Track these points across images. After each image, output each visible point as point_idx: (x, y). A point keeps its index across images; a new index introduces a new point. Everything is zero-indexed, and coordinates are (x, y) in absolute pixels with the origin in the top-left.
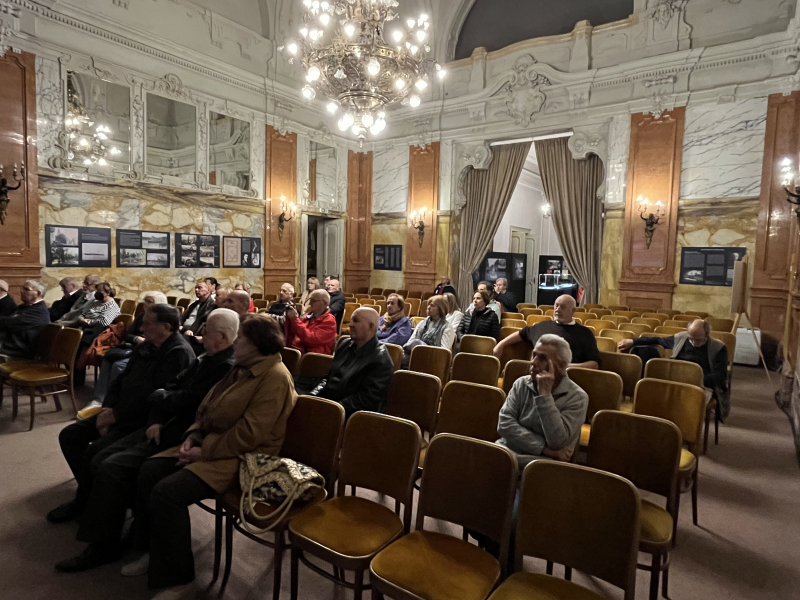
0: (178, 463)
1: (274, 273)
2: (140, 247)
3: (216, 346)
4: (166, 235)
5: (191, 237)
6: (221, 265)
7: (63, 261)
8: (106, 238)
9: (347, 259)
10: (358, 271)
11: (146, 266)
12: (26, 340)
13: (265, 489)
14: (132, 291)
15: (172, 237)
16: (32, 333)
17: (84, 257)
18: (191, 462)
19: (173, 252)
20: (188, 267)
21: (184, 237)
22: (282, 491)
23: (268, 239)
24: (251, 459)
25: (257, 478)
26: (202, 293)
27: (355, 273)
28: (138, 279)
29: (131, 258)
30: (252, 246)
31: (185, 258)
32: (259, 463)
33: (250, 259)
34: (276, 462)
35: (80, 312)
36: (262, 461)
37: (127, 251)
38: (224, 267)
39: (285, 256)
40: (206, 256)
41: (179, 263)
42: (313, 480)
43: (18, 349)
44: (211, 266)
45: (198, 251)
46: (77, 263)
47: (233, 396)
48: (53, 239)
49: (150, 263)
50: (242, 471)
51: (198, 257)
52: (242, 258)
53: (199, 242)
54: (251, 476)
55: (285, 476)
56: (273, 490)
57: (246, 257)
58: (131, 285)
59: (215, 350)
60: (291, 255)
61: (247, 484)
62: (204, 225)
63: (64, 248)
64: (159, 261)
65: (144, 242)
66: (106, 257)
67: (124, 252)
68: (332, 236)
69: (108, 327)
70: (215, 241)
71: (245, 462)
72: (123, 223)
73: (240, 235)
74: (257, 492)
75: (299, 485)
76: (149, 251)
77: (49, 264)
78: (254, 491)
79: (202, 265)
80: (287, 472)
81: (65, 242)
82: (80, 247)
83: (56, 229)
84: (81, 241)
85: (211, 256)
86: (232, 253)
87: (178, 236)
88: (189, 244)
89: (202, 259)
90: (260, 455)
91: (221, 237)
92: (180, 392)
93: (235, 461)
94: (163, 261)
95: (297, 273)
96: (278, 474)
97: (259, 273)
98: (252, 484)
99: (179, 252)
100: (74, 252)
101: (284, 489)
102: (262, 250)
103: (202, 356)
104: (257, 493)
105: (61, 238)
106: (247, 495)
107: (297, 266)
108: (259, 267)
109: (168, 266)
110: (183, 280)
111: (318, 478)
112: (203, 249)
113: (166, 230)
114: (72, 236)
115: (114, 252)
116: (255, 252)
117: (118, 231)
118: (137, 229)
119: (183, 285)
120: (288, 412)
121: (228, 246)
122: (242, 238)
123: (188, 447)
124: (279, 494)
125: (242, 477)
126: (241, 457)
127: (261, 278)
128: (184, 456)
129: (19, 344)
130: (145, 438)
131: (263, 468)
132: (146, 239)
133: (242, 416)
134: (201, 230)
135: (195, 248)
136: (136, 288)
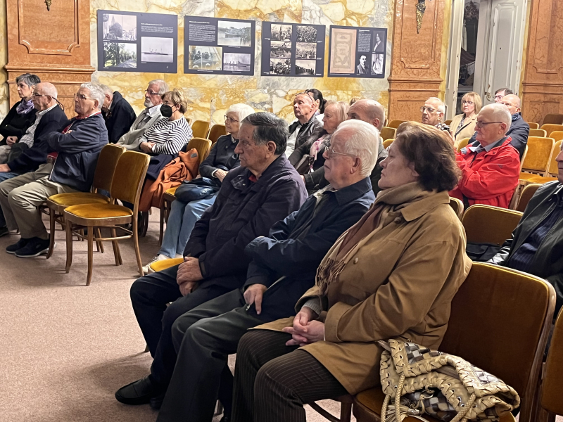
0: (291, 342)
1: (405, 87)
2: (215, 44)
3: (344, 178)
4: (249, 25)
5: (285, 28)
6: (326, 73)
7: (118, 62)
8: (171, 30)
9: (529, 64)
10: (546, 85)
11: (223, 72)
12: (80, 166)
13: (420, 397)
14: (203, 109)
15: (258, 28)
16: (88, 156)
17: (144, 58)
18: (309, 342)
19: (258, 52)
20: (278, 74)
21: (275, 28)
22: (448, 404)
23: (398, 31)
24: (397, 348)
25: (406, 378)
26: (303, 112)
27: (541, 90)
28: (212, 91)
29: (202, 61)
30: (373, 43)
31: (274, 61)
32: (410, 357)
33: (368, 63)
34: (437, 359)
35: (142, 133)
36: (416, 354)
37: (198, 48)
38: (330, 75)
39: (424, 59)
40: (305, 58)
41: (267, 69)
42: (499, 394)
43: (72, 177)
44: (311, 73)
45: (293, 50)
46: (134, 65)
47: (373, 248)
48: (106, 31)
49: (227, 68)
50: (384, 365)
51: (293, 59)
52: (357, 63)
53: (295, 36)
54: (399, 375)
55: (453, 381)
56: (434, 400)
57: (363, 59)
58: (202, 100)
59: (341, 184)
60: (435, 58)
61: (392, 385)
62: (303, 9)
63: (120, 44)
64: (239, 65)
65: (220, 35)
66: (170, 58)
67: (194, 51)
68: (505, 24)
69: (177, 155)
70: (318, 34)
71: (389, 353)
72: (193, 7)
73: (355, 25)
74: (407, 398)
75: (477, 398)
76: (227, 49)
77: (101, 68)
78: (403, 397)
79: (298, 72)
80: (457, 376)
81: (120, 36)
82: (138, 43)
83: (111, 15)
84: (140, 34)
85: (311, 58)
86: (342, 53)
87: (266, 26)
88: (282, 39)
89: (298, 63)
90: (411, 345)
91: (328, 27)
92: (291, 241)
93: (373, 348)
94: (245, 66)
95: (442, 87)
96: (441, 377)
97: (382, 85)
98: (400, 386)
99: (267, 51)
100: (130, 49)
101: (451, 401)
102: (389, 47)
103: (320, 192)
104: (406, 401)
105: (116, 30)
106: (391, 402)
107: (443, 76)
108: (381, 76)
109: (252, 73)
110: (271, 94)
111: (508, 392)
112: (301, 48)
113: (250, 17)
114: (129, 26)
115: (181, 51)
116: (378, 53)
117: (187, 19)
118: (212, 15)
119: (271, 103)
120: (456, 284)
121: (337, 43)
122: (357, 28)
123: (304, 319)
124: (443, 407)
125: (384, 374)
126: (382, 343)
127: (383, 94)
128: (300, 333)
129: (73, 170)
130: (242, 302)
131: (417, 364)
132: (223, 30)
133: (386, 281)
134: (299, 17)
135: (289, 45)
136: (207, 105)
